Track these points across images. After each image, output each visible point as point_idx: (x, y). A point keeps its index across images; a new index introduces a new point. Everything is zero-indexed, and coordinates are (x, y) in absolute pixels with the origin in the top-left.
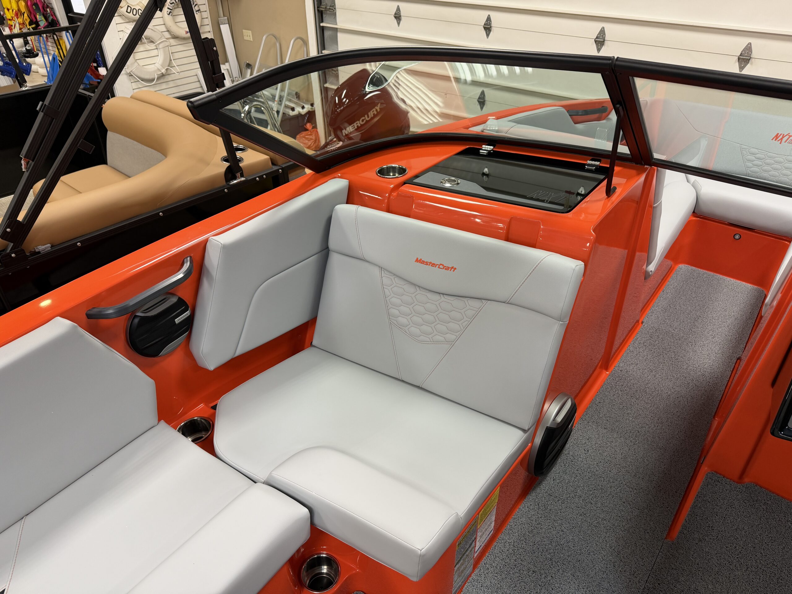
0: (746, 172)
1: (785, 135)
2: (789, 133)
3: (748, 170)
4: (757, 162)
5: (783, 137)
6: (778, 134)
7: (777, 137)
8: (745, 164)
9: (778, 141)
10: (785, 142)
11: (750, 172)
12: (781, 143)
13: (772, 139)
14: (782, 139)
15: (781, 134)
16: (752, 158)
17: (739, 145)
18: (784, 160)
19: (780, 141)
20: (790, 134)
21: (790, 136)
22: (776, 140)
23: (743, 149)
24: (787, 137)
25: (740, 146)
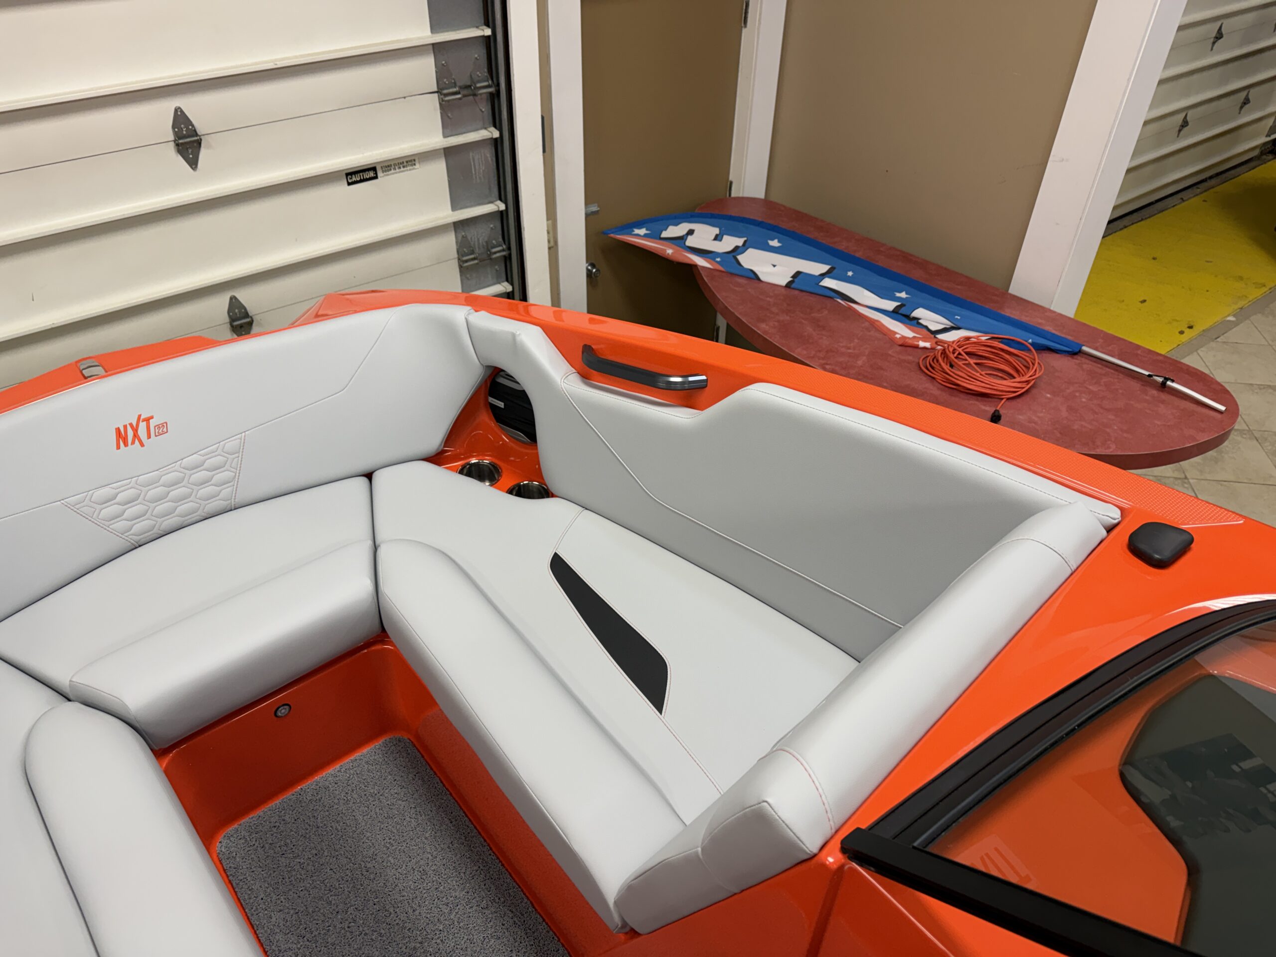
0: (130, 542)
1: (135, 425)
2: (140, 416)
3: (130, 537)
4: (131, 511)
5: (135, 431)
6: (118, 430)
7: (121, 437)
8: (110, 530)
9: (133, 443)
10: (149, 437)
11: (137, 538)
12: (142, 445)
13: (118, 447)
14: (136, 435)
15: (125, 427)
16: (112, 509)
17: (59, 502)
18: (183, 473)
19: (137, 441)
20: (142, 417)
21: (147, 420)
22: (126, 445)
23: (77, 506)
24: (143, 425)
25: (63, 503)
